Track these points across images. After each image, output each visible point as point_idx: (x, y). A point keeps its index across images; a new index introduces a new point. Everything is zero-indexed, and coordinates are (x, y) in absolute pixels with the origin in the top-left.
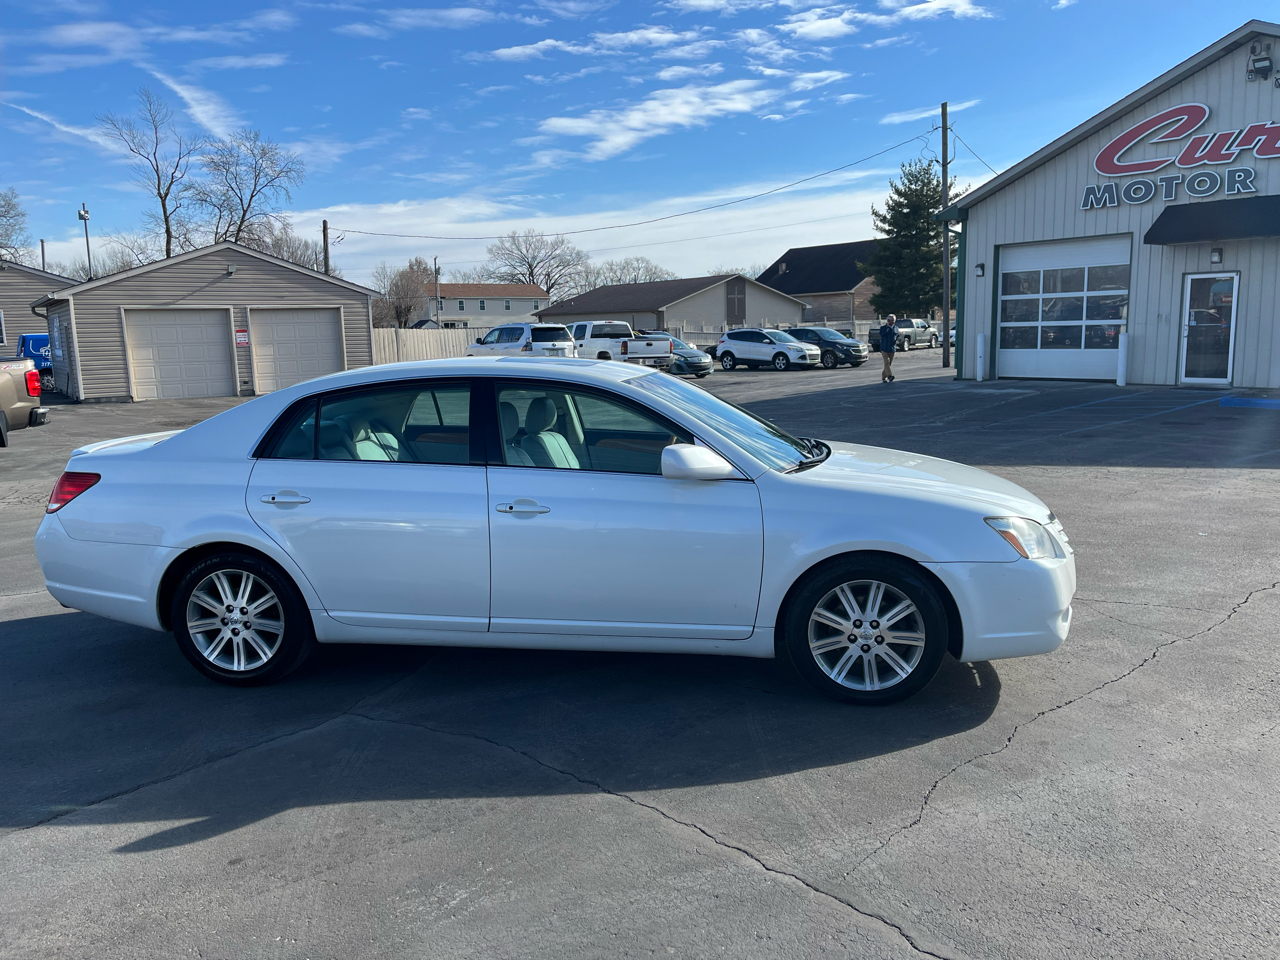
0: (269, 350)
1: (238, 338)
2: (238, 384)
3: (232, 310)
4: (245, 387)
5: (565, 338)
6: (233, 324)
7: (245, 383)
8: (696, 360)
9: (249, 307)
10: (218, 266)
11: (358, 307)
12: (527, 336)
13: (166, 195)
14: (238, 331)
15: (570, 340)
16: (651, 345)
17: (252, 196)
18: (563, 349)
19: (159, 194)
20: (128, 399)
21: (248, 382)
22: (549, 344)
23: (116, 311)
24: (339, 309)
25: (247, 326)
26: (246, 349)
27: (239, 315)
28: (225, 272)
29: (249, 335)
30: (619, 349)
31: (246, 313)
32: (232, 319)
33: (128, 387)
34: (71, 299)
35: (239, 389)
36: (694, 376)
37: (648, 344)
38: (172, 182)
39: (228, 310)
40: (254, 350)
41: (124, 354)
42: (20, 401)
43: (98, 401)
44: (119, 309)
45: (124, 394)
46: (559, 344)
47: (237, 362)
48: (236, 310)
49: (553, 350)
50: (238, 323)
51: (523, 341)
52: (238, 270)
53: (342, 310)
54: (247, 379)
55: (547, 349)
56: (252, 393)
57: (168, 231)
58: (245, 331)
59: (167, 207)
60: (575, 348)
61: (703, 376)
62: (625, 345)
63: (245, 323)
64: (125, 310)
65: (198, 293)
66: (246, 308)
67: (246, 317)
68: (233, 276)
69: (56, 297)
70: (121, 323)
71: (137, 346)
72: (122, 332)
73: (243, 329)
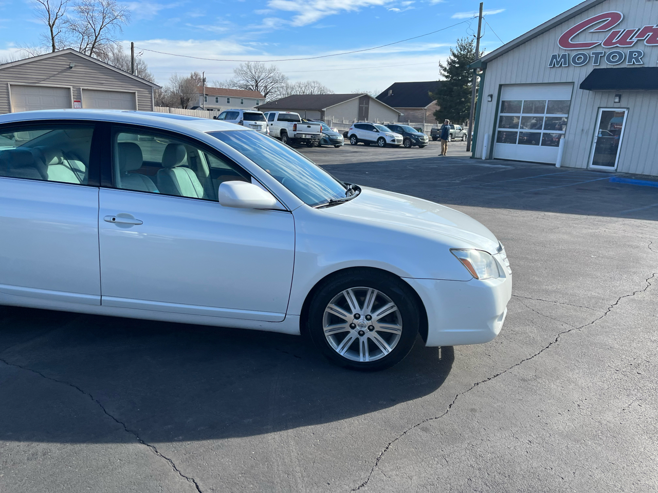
1: (75, 105)
3: (72, 89)
5: (263, 120)
6: (72, 97)
8: (334, 137)
9: (82, 88)
10: (65, 63)
11: (146, 92)
12: (241, 117)
13: (53, 25)
14: (75, 101)
15: (265, 121)
16: (310, 127)
17: (101, 29)
18: (261, 126)
19: (49, 24)
22: (253, 122)
23: (5, 86)
24: (135, 93)
25: (81, 99)
27: (76, 92)
28: (68, 67)
29: (82, 104)
30: (292, 128)
31: (80, 91)
32: (72, 94)
36: (333, 146)
37: (308, 127)
38: (56, 18)
39: (70, 89)
44: (7, 84)
46: (258, 123)
48: (74, 89)
49: (255, 126)
50: (75, 97)
51: (238, 119)
52: (75, 66)
53: (136, 94)
55: (252, 125)
57: (53, 45)
58: (79, 102)
59: (53, 32)
60: (267, 125)
61: (338, 147)
62: (295, 126)
63: (79, 97)
64: (11, 85)
65: (52, 78)
66: (80, 88)
67: (80, 93)
68: (73, 69)
70: (8, 93)
71: (17, 106)
72: (8, 98)
73: (78, 100)
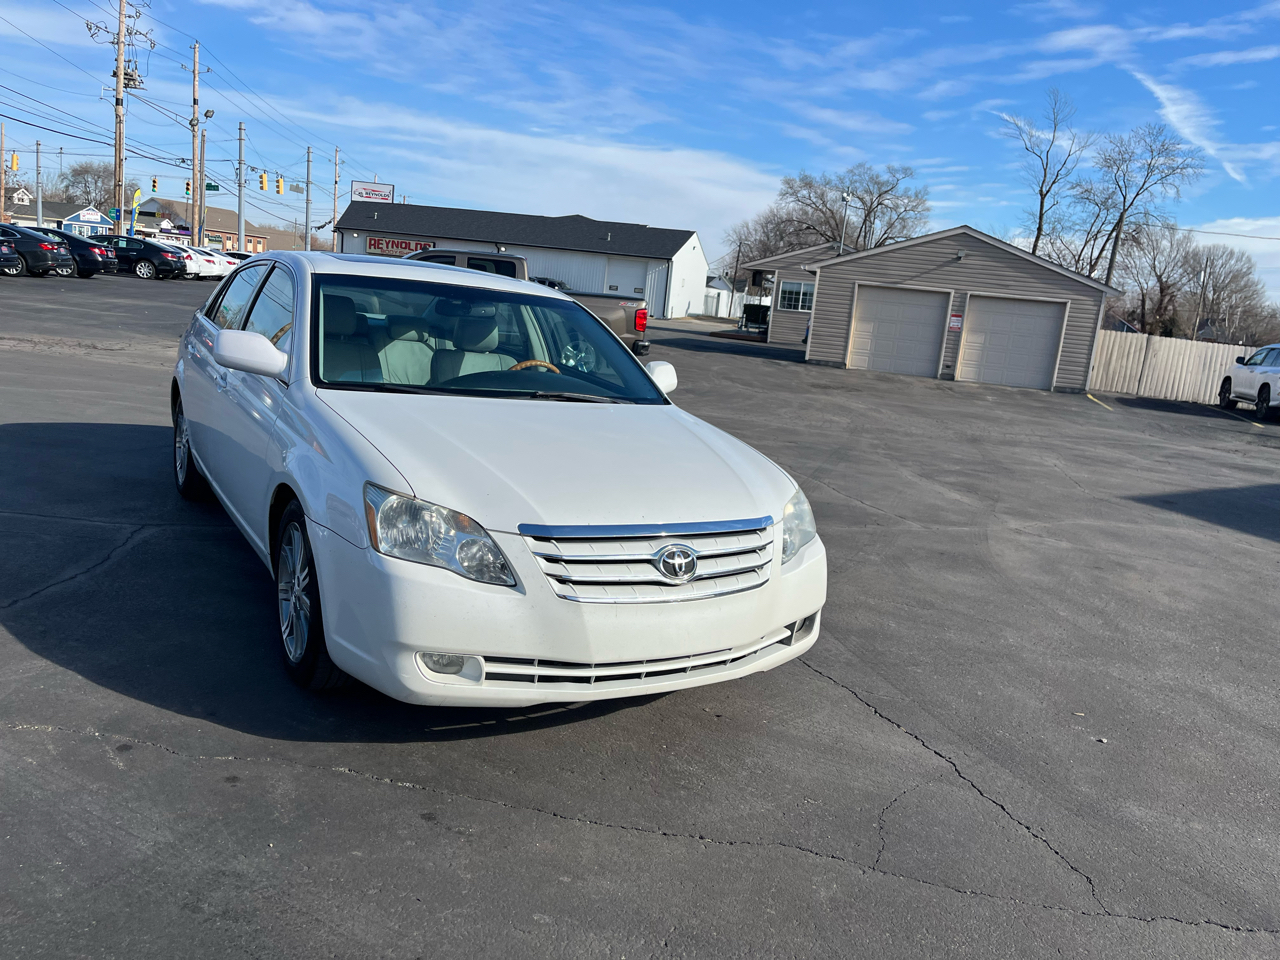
0: (980, 339)
1: (952, 322)
2: (941, 367)
3: (952, 294)
4: (946, 371)
6: (950, 307)
7: (948, 367)
9: (970, 293)
10: (949, 251)
11: (1088, 303)
13: (1048, 192)
14: (953, 316)
17: (1138, 194)
19: (1041, 191)
20: (841, 365)
21: (951, 367)
23: (851, 286)
24: (1065, 304)
25: (963, 311)
26: (957, 334)
27: (959, 300)
28: (955, 256)
29: (963, 320)
31: (965, 299)
32: (951, 303)
33: (845, 355)
34: (818, 271)
35: (940, 372)
38: (1054, 182)
39: (949, 294)
40: (964, 336)
41: (849, 325)
42: (628, 332)
43: (818, 363)
44: (854, 284)
45: (840, 360)
47: (944, 345)
48: (957, 295)
50: (955, 308)
52: (967, 255)
53: (1069, 305)
54: (949, 363)
56: (952, 378)
57: (1040, 229)
58: (960, 316)
59: (1045, 204)
63: (962, 308)
64: (859, 286)
65: (925, 275)
66: (966, 294)
67: (965, 302)
68: (962, 261)
69: (807, 268)
70: (853, 296)
71: (862, 319)
72: (851, 305)
73: (959, 314)
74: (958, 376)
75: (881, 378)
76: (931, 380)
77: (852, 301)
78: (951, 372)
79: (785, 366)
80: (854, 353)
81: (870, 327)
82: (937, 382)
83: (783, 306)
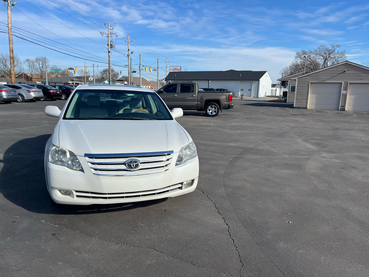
0: (353, 97)
1: (343, 92)
2: (340, 107)
4: (342, 108)
6: (342, 87)
7: (342, 106)
9: (349, 82)
10: (342, 69)
14: (343, 90)
20: (306, 108)
23: (308, 83)
25: (347, 88)
26: (345, 96)
27: (345, 85)
28: (344, 71)
29: (347, 91)
31: (348, 84)
33: (307, 105)
34: (297, 79)
35: (340, 108)
39: (342, 83)
40: (348, 96)
41: (308, 95)
43: (298, 108)
44: (309, 82)
45: (305, 106)
47: (341, 100)
48: (345, 83)
50: (344, 87)
52: (348, 70)
54: (343, 105)
56: (344, 110)
58: (346, 90)
63: (347, 87)
64: (311, 83)
65: (333, 78)
66: (348, 83)
67: (348, 85)
68: (346, 72)
69: (293, 79)
70: (309, 86)
71: (312, 93)
72: (308, 89)
73: (346, 89)
74: (346, 109)
75: (318, 111)
76: (336, 111)
77: (308, 88)
78: (344, 108)
79: (287, 109)
80: (310, 104)
81: (315, 95)
82: (338, 111)
83: (291, 91)
